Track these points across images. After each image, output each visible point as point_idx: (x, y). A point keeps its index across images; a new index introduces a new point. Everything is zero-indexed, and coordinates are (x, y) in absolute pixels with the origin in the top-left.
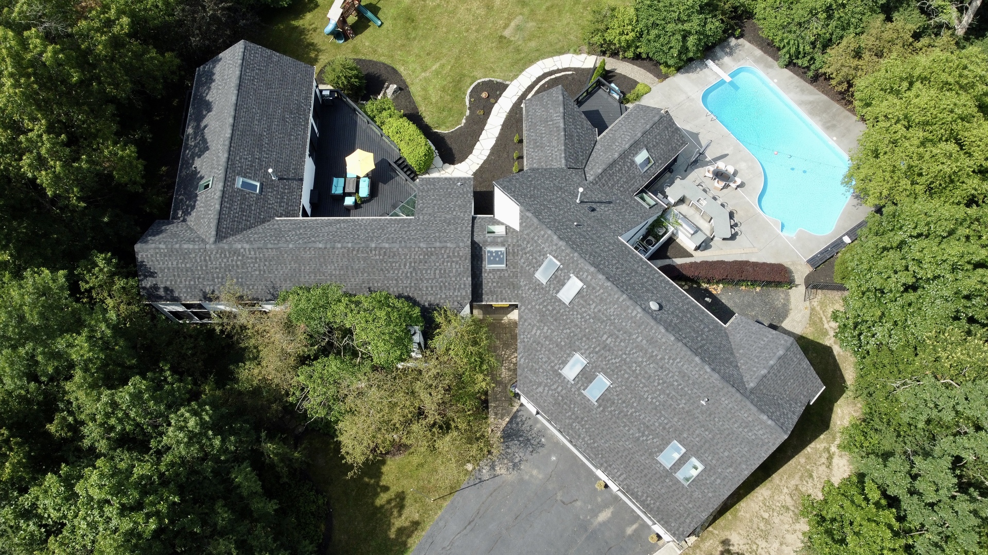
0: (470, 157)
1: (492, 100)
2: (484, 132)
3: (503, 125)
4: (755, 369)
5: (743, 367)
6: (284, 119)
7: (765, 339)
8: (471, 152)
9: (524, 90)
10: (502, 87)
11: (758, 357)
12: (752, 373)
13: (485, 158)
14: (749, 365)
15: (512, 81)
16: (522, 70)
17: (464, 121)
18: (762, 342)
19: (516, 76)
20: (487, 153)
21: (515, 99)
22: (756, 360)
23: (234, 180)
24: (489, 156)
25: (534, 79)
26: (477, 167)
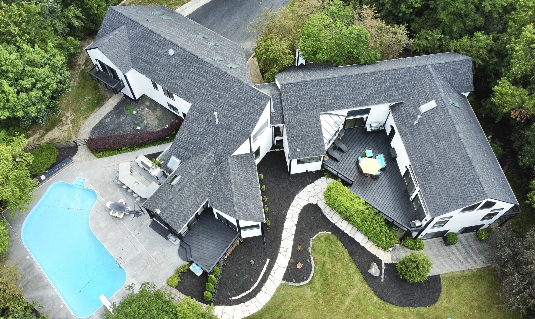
0: (299, 211)
1: (293, 261)
2: (294, 233)
3: (280, 240)
4: (120, 36)
5: (126, 39)
6: (431, 163)
7: (112, 53)
8: (300, 214)
9: (270, 277)
10: (287, 277)
11: (117, 42)
12: (122, 34)
13: (289, 211)
14: (123, 39)
15: (281, 284)
16: (274, 297)
17: (311, 242)
18: (114, 51)
19: (278, 290)
20: (288, 216)
21: (275, 266)
22: (119, 41)
23: (437, 104)
24: (286, 213)
25: (263, 289)
26: (293, 204)
